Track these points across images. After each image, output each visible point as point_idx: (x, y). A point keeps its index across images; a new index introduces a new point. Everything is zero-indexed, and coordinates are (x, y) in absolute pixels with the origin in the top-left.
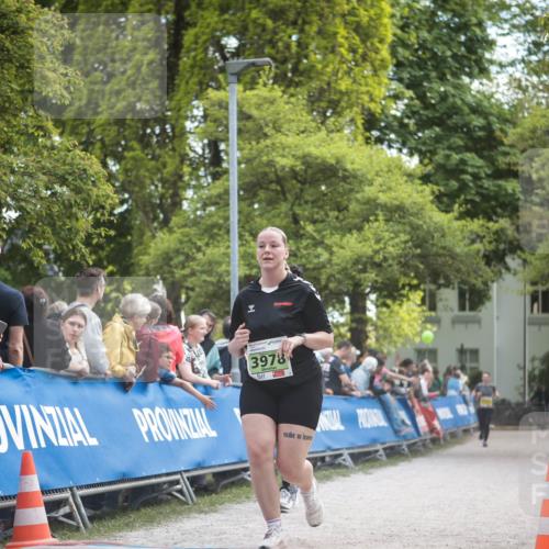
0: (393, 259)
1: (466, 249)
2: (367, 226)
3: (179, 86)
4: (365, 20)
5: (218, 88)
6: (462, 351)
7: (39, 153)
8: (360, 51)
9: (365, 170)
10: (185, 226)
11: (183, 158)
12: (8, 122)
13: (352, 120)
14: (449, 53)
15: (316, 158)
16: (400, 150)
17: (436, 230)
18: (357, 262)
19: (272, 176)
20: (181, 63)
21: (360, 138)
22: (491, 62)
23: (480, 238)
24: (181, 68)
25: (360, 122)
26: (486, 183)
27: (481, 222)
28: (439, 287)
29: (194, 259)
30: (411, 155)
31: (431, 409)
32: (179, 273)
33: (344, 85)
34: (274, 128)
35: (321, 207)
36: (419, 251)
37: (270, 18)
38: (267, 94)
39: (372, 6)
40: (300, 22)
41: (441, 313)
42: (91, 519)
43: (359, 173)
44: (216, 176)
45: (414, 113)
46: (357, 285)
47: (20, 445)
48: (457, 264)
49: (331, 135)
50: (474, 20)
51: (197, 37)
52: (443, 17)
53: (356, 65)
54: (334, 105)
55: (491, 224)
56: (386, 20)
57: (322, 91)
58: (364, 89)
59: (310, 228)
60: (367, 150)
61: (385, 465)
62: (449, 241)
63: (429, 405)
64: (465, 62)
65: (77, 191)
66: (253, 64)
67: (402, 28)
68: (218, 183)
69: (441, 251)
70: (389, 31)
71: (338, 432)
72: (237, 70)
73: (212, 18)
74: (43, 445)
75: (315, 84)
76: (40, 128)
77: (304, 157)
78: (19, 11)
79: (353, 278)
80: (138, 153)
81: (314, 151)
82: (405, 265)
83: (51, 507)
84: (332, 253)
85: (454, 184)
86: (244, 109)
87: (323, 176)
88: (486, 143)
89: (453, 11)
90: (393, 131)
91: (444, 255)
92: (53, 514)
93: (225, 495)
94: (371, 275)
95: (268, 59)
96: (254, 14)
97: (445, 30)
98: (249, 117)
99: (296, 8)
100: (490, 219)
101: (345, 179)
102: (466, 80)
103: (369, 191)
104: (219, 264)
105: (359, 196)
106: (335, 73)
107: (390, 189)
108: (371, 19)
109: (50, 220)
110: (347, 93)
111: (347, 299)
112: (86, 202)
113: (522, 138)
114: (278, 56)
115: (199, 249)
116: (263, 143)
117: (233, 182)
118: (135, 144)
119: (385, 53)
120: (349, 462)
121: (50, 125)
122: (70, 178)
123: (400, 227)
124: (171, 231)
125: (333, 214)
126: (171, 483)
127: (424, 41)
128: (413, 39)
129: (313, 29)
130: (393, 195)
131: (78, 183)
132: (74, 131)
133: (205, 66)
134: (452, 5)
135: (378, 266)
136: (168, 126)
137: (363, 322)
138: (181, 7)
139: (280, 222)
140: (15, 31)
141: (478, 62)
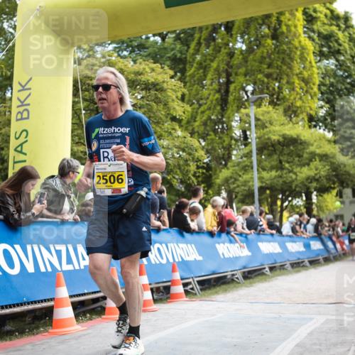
0: (324, 177)
2: (311, 164)
4: (306, 76)
5: (245, 108)
7: (174, 139)
8: (305, 89)
9: (309, 139)
10: (234, 166)
11: (232, 138)
12: (161, 127)
13: (303, 118)
14: (343, 87)
16: (324, 130)
17: (342, 164)
18: (308, 178)
19: (270, 144)
20: (229, 98)
21: (307, 126)
24: (229, 101)
25: (306, 119)
28: (344, 187)
29: (238, 180)
30: (329, 132)
32: (232, 186)
33: (299, 103)
34: (270, 123)
35: (291, 156)
36: (334, 173)
37: (266, 77)
38: (266, 110)
39: (309, 70)
40: (279, 78)
41: (345, 199)
42: (201, 290)
43: (307, 141)
44: (246, 145)
45: (330, 114)
46: (308, 188)
47: (171, 260)
48: (351, 178)
49: (294, 125)
51: (235, 87)
52: (340, 73)
53: (304, 95)
54: (295, 113)
56: (316, 76)
57: (289, 107)
58: (307, 105)
59: (287, 165)
60: (310, 131)
61: (324, 265)
62: (347, 169)
63: (341, 239)
64: (351, 91)
65: (190, 154)
66: (260, 98)
67: (323, 78)
68: (247, 148)
69: (344, 173)
70: (317, 80)
71: (303, 252)
72: (253, 100)
73: (241, 79)
75: (287, 104)
76: (173, 129)
77: (283, 135)
78: (164, 82)
79: (306, 186)
80: (213, 137)
81: (288, 133)
83: (185, 285)
84: (297, 175)
86: (257, 116)
87: (292, 143)
90: (321, 122)
91: (346, 175)
92: (186, 288)
93: (256, 279)
94: (314, 184)
95: (266, 95)
96: (259, 76)
98: (259, 120)
101: (301, 144)
103: (312, 149)
104: (249, 182)
105: (308, 151)
106: (295, 99)
107: (321, 147)
108: (309, 75)
109: (179, 167)
110: (300, 107)
111: (303, 195)
112: (193, 158)
114: (270, 93)
115: (240, 176)
116: (266, 130)
117: (254, 148)
118: (211, 133)
119: (316, 89)
120: (308, 264)
121: (177, 127)
122: (186, 149)
123: (325, 163)
124: (228, 169)
125: (297, 159)
126: (233, 275)
127: (333, 83)
128: (328, 82)
129: (284, 81)
130: (322, 149)
131: (190, 151)
132: (186, 129)
133: (239, 99)
134: (344, 67)
135: (317, 180)
136: (225, 125)
137: (312, 204)
138: (228, 75)
139: (274, 163)
140: (162, 90)
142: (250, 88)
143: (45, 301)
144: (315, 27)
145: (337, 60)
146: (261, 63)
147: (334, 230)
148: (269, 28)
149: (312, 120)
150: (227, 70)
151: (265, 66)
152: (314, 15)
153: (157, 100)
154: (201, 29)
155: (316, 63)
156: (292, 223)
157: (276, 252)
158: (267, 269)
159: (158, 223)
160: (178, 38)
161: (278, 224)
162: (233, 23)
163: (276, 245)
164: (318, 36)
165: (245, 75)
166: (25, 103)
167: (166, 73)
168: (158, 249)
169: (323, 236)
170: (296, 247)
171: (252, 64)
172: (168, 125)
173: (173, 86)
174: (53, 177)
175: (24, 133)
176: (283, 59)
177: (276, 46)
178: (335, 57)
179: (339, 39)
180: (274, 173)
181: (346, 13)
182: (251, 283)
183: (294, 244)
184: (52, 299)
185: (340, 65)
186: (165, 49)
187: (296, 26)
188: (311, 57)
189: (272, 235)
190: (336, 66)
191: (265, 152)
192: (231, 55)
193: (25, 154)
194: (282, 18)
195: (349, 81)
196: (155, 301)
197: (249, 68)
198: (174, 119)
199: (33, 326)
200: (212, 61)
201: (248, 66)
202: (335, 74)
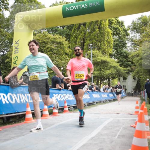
1: (124, 72)
2: (110, 69)
3: (84, 51)
4: (109, 41)
5: (89, 51)
8: (109, 45)
9: (110, 61)
13: (108, 55)
14: (121, 45)
15: (103, 60)
16: (114, 58)
17: (120, 69)
18: (109, 74)
19: (97, 63)
20: (84, 48)
21: (109, 57)
22: (127, 46)
23: (126, 70)
26: (127, 63)
28: (120, 77)
30: (116, 59)
33: (106, 50)
34: (97, 56)
36: (117, 72)
37: (96, 41)
38: (96, 52)
39: (110, 39)
41: (120, 81)
42: (74, 109)
45: (116, 53)
46: (109, 77)
47: (64, 100)
48: (123, 74)
49: (105, 57)
50: (124, 40)
51: (86, 44)
52: (120, 40)
53: (108, 47)
54: (105, 53)
56: (112, 41)
57: (103, 51)
58: (109, 50)
59: (102, 70)
60: (110, 59)
61: (113, 102)
62: (121, 71)
64: (123, 46)
66: (94, 48)
67: (114, 42)
70: (112, 42)
72: (92, 48)
73: (88, 41)
77: (101, 60)
78: (63, 42)
82: (115, 74)
83: (69, 108)
84: (105, 73)
85: (122, 63)
87: (104, 62)
88: (126, 57)
90: (113, 56)
91: (121, 73)
93: (92, 106)
95: (96, 47)
96: (94, 41)
97: (120, 42)
98: (94, 55)
99: (100, 40)
100: (127, 68)
101: (107, 63)
102: (123, 49)
103: (110, 64)
107: (113, 64)
111: (107, 79)
113: (131, 56)
116: (96, 58)
119: (112, 45)
120: (108, 101)
121: (67, 57)
123: (114, 69)
125: (105, 67)
126: (84, 104)
128: (116, 43)
129: (102, 42)
132: (70, 57)
133: (87, 48)
135: (112, 74)
137: (110, 82)
138: (84, 40)
139: (98, 69)
140: (62, 44)
141: (125, 46)
142: (91, 44)
143: (23, 112)
144: (112, 25)
145: (119, 36)
146: (95, 36)
148: (97, 25)
149: (111, 56)
150: (84, 38)
151: (96, 38)
152: (112, 21)
153: (61, 48)
154: (75, 25)
155: (112, 37)
156: (103, 88)
158: (95, 103)
159: (60, 87)
160: (68, 28)
161: (99, 88)
162: (86, 23)
163: (98, 95)
164: (113, 28)
165: (90, 40)
166: (17, 48)
167: (64, 39)
168: (60, 96)
169: (113, 93)
170: (104, 96)
171: (92, 37)
172: (64, 56)
173: (66, 43)
174: (26, 72)
175: (17, 57)
176: (102, 35)
177: (100, 31)
178: (118, 35)
179: (119, 29)
180: (98, 72)
181: (122, 21)
182: (90, 107)
183: (104, 95)
184: (25, 112)
185: (120, 38)
186: (64, 31)
187: (106, 25)
188: (111, 35)
189: (97, 92)
190: (118, 38)
191: (96, 65)
192: (85, 33)
193: (17, 64)
194: (102, 22)
195: (123, 43)
196: (59, 113)
198: (66, 54)
199: (19, 120)
200: (79, 35)
201: (90, 37)
202: (118, 41)
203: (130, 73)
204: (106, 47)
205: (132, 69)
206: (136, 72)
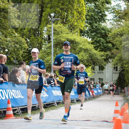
0: (85, 60)
1: (100, 58)
2: (80, 53)
3: (42, 24)
4: (80, 11)
5: (50, 24)
6: (99, 79)
7: (12, 38)
8: (79, 17)
9: (80, 42)
10: (43, 53)
11: (42, 38)
12: (6, 31)
13: (77, 31)
14: (97, 17)
15: (70, 39)
16: (87, 37)
17: (94, 54)
19: (61, 43)
20: (42, 19)
21: (79, 35)
22: (106, 19)
23: (103, 56)
24: (42, 20)
25: (79, 31)
26: (105, 44)
27: (103, 52)
28: (95, 65)
29: (44, 60)
30: (89, 38)
31: (93, 91)
33: (76, 24)
34: (61, 33)
36: (91, 58)
37: (61, 10)
39: (81, 8)
40: (67, 11)
41: (95, 71)
42: (22, 113)
43: (79, 42)
44: (49, 43)
45: (90, 30)
47: (7, 98)
48: (98, 61)
49: (73, 34)
50: (103, 11)
51: (45, 14)
53: (78, 20)
54: (74, 28)
55: (105, 53)
56: (84, 11)
58: (80, 25)
60: (80, 37)
62: (97, 56)
63: (92, 90)
64: (101, 19)
66: (57, 20)
67: (88, 12)
68: (49, 44)
69: (95, 58)
70: (85, 13)
71: (74, 95)
72: (53, 21)
73: (48, 10)
74: (12, 98)
75: (70, 24)
76: (12, 32)
77: (67, 39)
78: (8, 8)
80: (33, 37)
81: (69, 38)
82: (88, 61)
83: (14, 110)
85: (98, 44)
86: (55, 29)
88: (105, 36)
89: (98, 9)
90: (86, 33)
91: (96, 59)
92: (14, 112)
93: (50, 108)
95: (60, 19)
96: (57, 9)
97: (96, 13)
98: (56, 30)
99: (66, 8)
100: (105, 52)
101: (76, 43)
102: (101, 23)
103: (81, 46)
104: (49, 61)
105: (78, 47)
106: (74, 21)
107: (85, 45)
108: (81, 10)
109: (14, 51)
110: (76, 26)
113: (112, 35)
114: (62, 18)
115: (45, 58)
116: (59, 36)
117: (52, 44)
118: (33, 36)
119: (84, 17)
120: (76, 102)
121: (14, 32)
122: (18, 43)
123: (87, 53)
127: (92, 15)
128: (90, 14)
129: (69, 12)
130: (86, 47)
131: (20, 44)
132: (20, 33)
134: (98, 8)
136: (39, 32)
138: (42, 7)
140: (7, 12)
141: (103, 19)
142: (52, 15)
145: (95, 4)
146: (59, 3)
147: (89, 86)
149: (82, 33)
150: (42, 5)
151: (61, 4)
153: (5, 17)
155: (85, 4)
157: (60, 95)
158: (56, 103)
159: (2, 79)
167: (10, 4)
168: (1, 92)
176: (69, 1)
178: (94, 2)
185: (96, 6)
188: (83, 2)
190: (95, 7)
191: (59, 46)
195: (100, 14)
197: (53, 4)
201: (52, 4)
202: (94, 11)
203: (109, 60)
204: (75, 19)
205: (112, 54)
206: (118, 58)
